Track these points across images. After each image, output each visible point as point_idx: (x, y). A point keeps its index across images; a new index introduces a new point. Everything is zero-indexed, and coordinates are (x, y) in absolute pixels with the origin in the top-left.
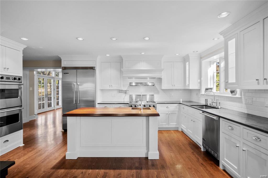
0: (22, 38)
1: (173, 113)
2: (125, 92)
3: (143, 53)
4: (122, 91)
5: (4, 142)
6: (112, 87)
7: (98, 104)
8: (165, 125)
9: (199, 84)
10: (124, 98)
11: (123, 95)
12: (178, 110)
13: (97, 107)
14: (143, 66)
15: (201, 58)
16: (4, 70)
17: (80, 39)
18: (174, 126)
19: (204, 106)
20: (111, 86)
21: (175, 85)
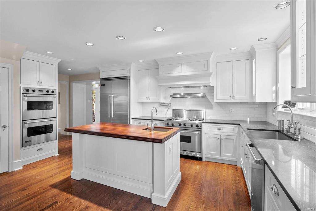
0: (48, 51)
1: (228, 138)
2: (168, 106)
3: (180, 53)
4: (164, 105)
5: (38, 150)
6: (149, 100)
7: (132, 119)
8: (216, 155)
9: (274, 95)
10: (166, 113)
11: (165, 109)
12: (236, 134)
13: (132, 124)
14: (183, 71)
15: (278, 49)
16: (38, 84)
17: (90, 44)
18: (230, 159)
19: (277, 133)
20: (148, 98)
21: (236, 96)
